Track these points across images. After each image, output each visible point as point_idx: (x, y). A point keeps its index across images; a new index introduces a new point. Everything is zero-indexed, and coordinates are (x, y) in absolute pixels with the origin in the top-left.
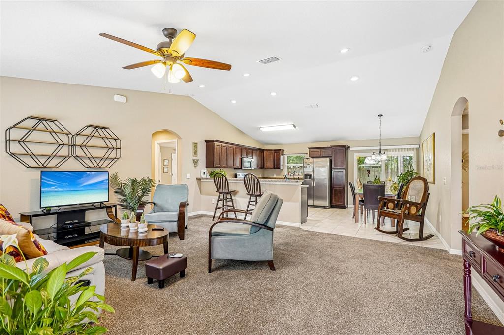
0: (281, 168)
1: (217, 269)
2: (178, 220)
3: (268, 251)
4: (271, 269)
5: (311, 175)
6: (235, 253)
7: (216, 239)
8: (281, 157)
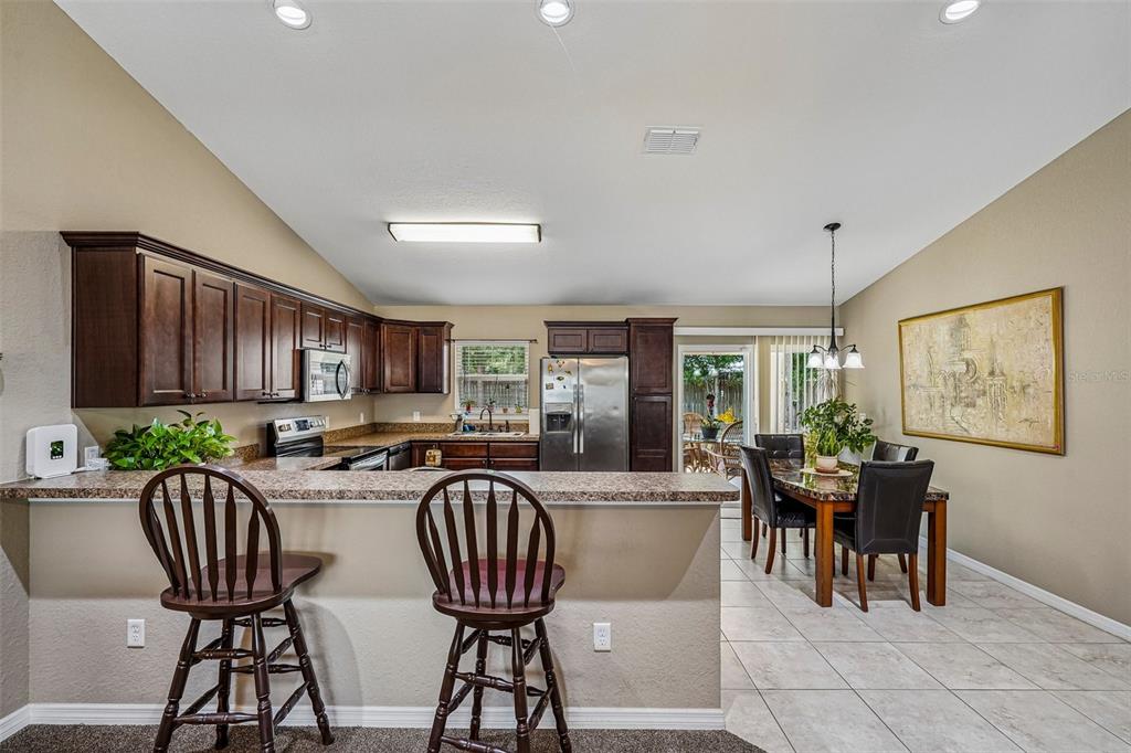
0: (445, 391)
5: (569, 415)
8: (446, 348)
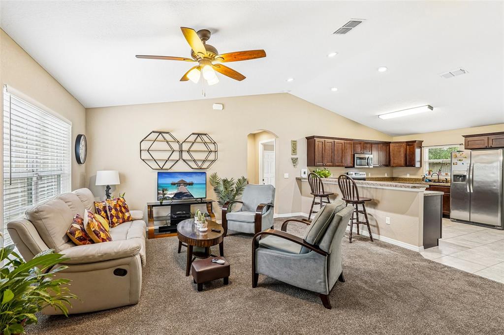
0: (418, 165)
1: (264, 285)
2: (255, 222)
3: (319, 281)
4: (325, 306)
5: (465, 176)
6: (280, 273)
7: (261, 252)
8: (418, 150)
